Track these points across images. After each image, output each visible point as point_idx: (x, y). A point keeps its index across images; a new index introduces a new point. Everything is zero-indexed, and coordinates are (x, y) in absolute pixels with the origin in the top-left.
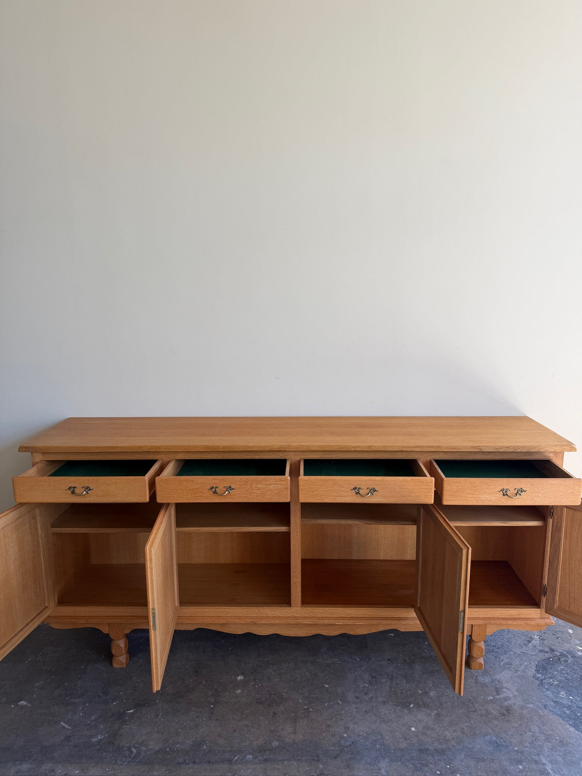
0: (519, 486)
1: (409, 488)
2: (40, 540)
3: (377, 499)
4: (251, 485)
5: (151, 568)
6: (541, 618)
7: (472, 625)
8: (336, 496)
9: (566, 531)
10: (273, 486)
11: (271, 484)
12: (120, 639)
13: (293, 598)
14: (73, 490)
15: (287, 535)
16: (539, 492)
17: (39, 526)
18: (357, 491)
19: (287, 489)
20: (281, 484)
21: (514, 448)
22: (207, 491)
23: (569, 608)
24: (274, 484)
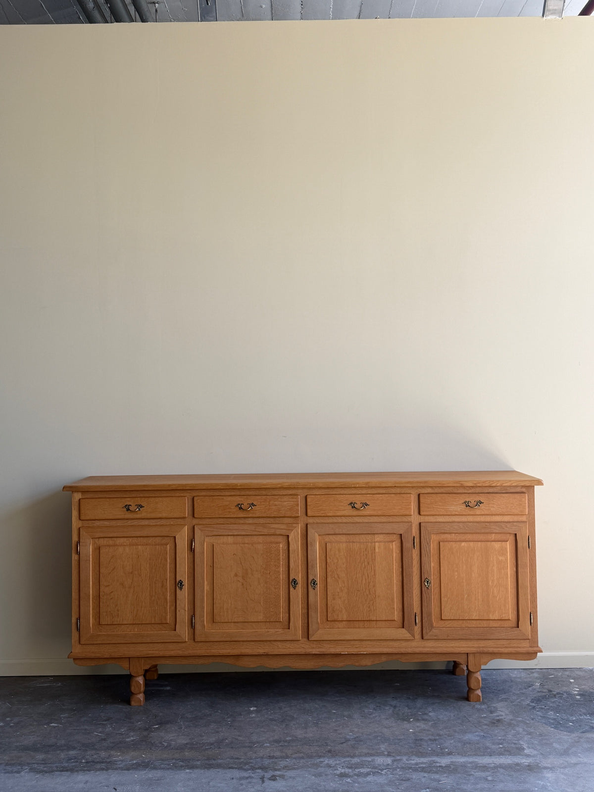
3: (368, 512)
4: (269, 502)
7: (468, 654)
8: (336, 510)
10: (287, 502)
11: (285, 501)
12: (139, 676)
14: (127, 508)
18: (353, 505)
19: (298, 505)
20: (293, 501)
22: (234, 507)
24: (287, 501)
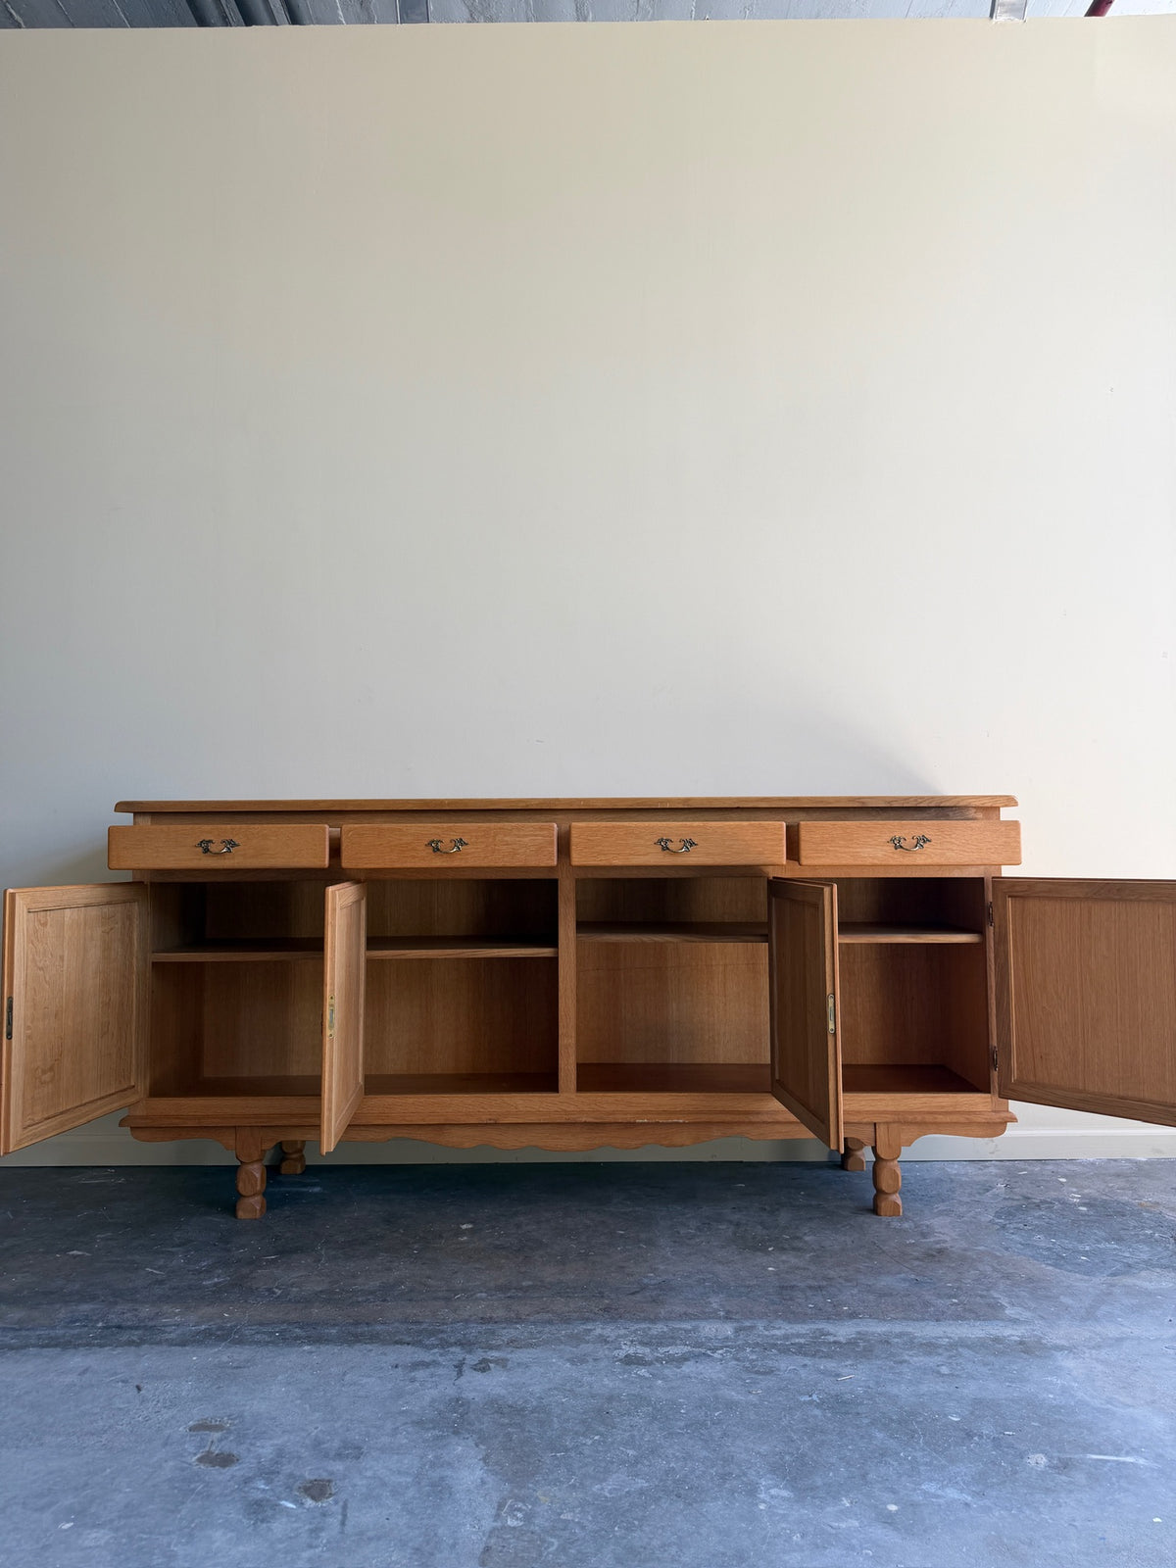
0: (919, 833)
1: (747, 838)
2: (135, 959)
3: (696, 859)
4: (494, 837)
5: (334, 926)
6: (995, 1112)
7: (875, 1124)
8: (630, 854)
9: (1015, 940)
10: (530, 838)
12: (253, 1163)
13: (562, 1075)
14: (205, 847)
15: (553, 962)
16: (953, 843)
17: (135, 936)
18: (664, 844)
19: (552, 843)
20: (542, 836)
21: (916, 800)
22: (423, 847)
23: (1035, 1076)
24: (531, 835)
